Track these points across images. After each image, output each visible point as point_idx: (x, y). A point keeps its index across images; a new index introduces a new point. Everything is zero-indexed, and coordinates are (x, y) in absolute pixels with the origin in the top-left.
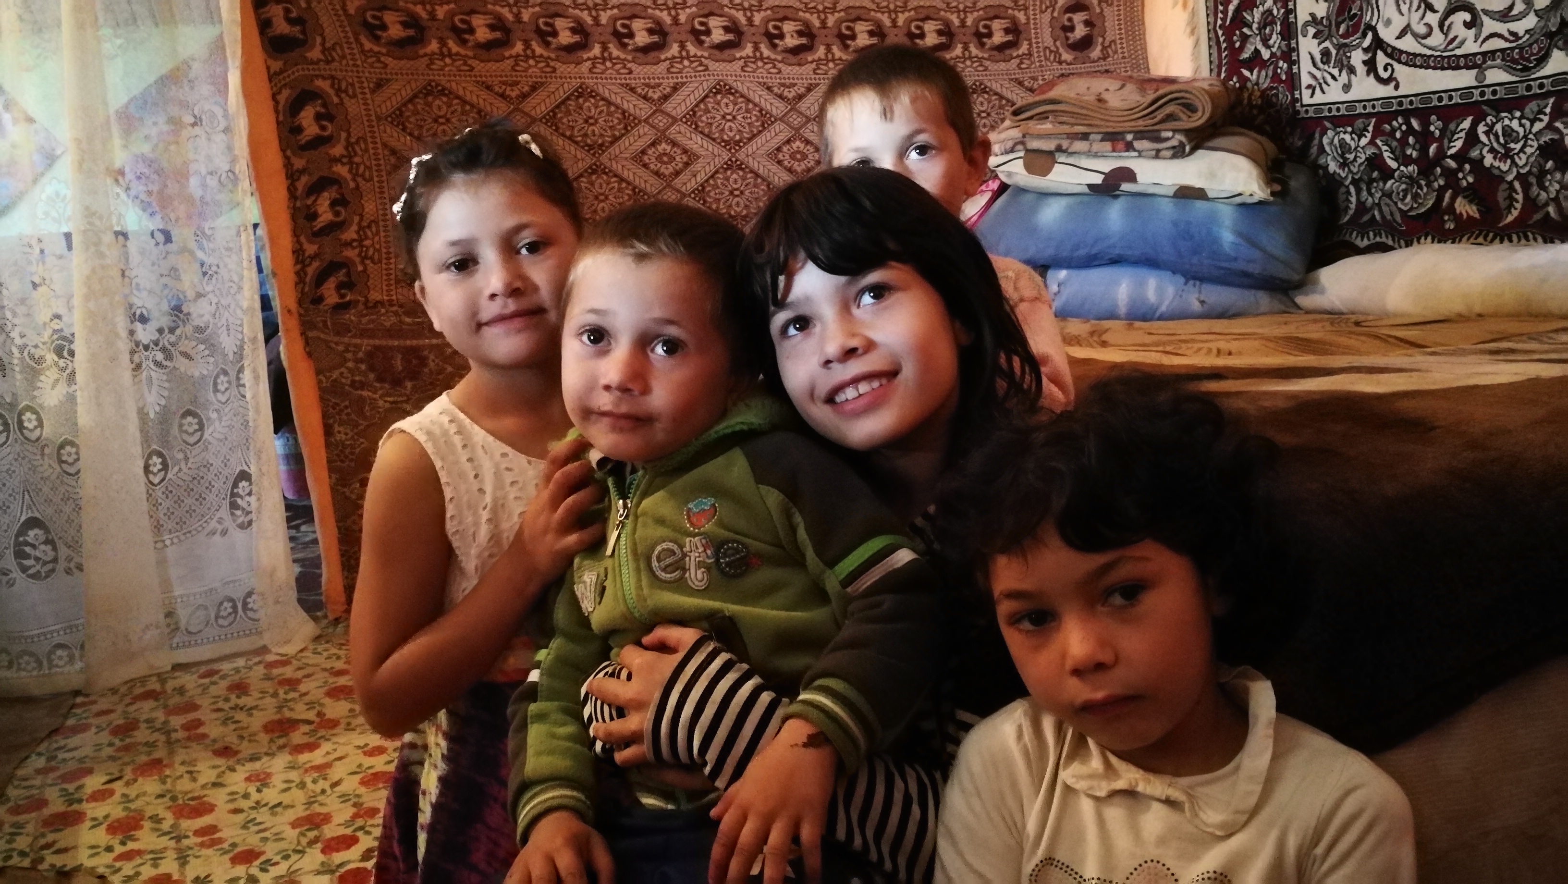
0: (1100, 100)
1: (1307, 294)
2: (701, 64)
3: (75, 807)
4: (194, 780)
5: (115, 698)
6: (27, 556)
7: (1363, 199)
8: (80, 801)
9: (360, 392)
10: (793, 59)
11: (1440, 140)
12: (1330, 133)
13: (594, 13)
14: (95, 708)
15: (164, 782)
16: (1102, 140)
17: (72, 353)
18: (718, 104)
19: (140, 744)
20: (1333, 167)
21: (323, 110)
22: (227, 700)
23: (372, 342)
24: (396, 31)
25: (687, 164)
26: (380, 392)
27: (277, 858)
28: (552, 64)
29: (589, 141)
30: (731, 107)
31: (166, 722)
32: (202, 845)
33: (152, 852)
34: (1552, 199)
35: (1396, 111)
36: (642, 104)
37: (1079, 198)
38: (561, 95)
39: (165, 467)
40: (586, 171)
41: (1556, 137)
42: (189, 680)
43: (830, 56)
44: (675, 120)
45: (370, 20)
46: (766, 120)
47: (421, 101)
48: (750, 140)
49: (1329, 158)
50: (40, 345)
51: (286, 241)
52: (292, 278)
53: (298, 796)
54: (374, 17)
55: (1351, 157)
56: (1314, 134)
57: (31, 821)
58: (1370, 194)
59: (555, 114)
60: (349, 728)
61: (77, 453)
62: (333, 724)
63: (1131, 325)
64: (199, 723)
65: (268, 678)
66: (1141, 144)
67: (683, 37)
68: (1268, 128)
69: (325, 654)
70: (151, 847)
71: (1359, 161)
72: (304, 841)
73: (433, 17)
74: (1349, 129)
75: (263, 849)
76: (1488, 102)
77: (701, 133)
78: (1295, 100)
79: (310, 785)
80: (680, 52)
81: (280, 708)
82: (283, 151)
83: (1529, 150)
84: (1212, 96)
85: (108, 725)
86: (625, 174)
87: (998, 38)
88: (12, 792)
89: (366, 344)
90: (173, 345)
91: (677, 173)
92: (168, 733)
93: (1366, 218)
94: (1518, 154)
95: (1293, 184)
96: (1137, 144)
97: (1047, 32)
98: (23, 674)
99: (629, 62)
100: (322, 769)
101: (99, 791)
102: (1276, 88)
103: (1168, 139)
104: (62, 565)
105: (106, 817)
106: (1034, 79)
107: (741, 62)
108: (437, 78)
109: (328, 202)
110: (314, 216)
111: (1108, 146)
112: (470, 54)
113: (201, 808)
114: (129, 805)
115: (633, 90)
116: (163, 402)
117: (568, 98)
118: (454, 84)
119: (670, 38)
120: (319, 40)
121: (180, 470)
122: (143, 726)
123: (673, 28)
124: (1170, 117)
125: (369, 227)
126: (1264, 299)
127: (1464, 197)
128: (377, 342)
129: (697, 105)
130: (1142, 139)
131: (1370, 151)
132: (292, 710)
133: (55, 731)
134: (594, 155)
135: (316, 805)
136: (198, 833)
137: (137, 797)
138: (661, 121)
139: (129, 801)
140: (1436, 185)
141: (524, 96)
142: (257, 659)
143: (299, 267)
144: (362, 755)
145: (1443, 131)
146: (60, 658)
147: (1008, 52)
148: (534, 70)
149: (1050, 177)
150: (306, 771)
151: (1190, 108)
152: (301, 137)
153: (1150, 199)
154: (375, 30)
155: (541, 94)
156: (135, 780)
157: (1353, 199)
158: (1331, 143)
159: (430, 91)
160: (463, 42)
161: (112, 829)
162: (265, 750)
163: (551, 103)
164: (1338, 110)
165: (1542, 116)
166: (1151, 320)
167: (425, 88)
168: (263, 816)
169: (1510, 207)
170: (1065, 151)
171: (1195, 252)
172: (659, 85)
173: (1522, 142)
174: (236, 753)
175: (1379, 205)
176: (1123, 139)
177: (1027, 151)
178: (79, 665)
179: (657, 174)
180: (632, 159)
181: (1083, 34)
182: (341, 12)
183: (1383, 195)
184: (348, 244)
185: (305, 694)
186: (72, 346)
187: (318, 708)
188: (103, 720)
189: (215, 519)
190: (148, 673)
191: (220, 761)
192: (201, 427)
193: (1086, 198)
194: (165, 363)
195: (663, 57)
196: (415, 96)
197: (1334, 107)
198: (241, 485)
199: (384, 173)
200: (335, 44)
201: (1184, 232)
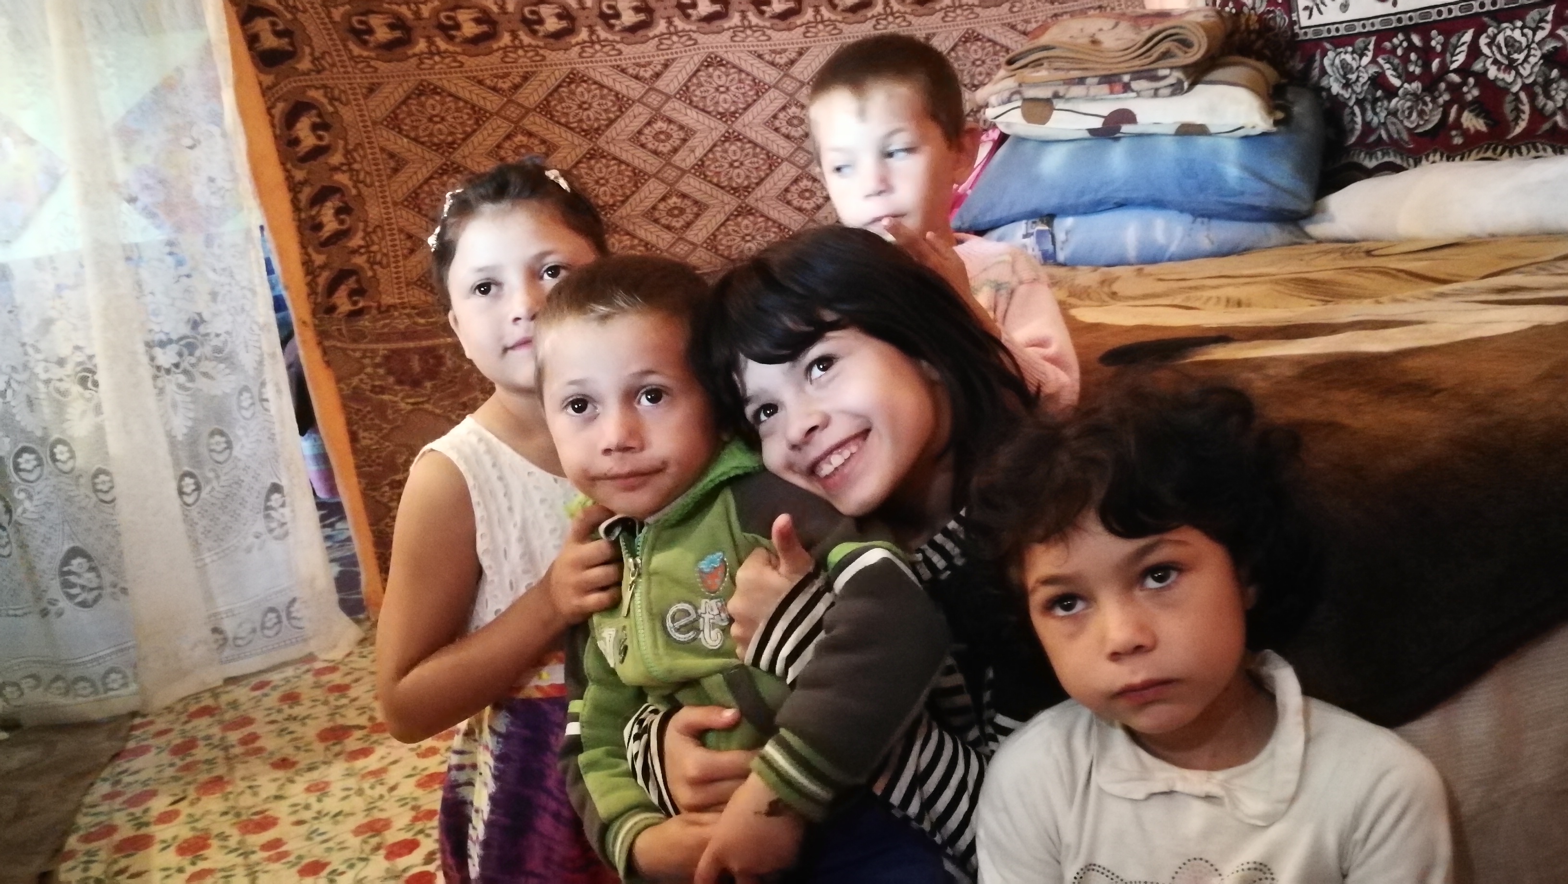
0: (1095, 42)
1: (1317, 222)
2: (690, 39)
3: (144, 831)
4: (255, 794)
5: (172, 717)
6: (73, 586)
7: (1368, 119)
8: (147, 824)
9: (381, 397)
10: (782, 24)
11: (1442, 54)
12: (1331, 54)
14: (153, 729)
15: (227, 799)
16: (1099, 83)
17: (96, 384)
18: (711, 76)
19: (199, 762)
20: (1336, 88)
21: (318, 120)
22: (280, 711)
23: (388, 346)
24: (383, 34)
25: (684, 141)
26: (401, 395)
27: (342, 868)
28: (541, 52)
29: (585, 127)
30: (724, 78)
31: (222, 739)
32: (269, 859)
33: (223, 870)
34: (1560, 108)
35: (1395, 28)
36: (634, 84)
37: (1080, 144)
38: (552, 83)
39: (198, 488)
40: (584, 156)
41: (1559, 44)
42: (241, 693)
43: (819, 18)
44: (668, 97)
45: (357, 25)
46: (760, 88)
47: (414, 102)
48: (745, 109)
49: (1332, 79)
50: (65, 378)
51: (295, 254)
52: (304, 290)
53: (357, 803)
54: (360, 22)
55: (1353, 77)
56: (1314, 55)
57: (103, 846)
58: (1376, 113)
59: (548, 102)
61: (111, 481)
63: (1140, 270)
64: (254, 737)
65: (317, 686)
66: (1139, 85)
67: (670, 12)
68: (1267, 52)
70: (220, 866)
71: (1362, 80)
72: (367, 848)
73: (417, 15)
74: (1350, 49)
75: (327, 860)
76: (1488, 14)
77: (696, 107)
78: (1293, 23)
79: (369, 792)
80: (668, 28)
81: (332, 715)
82: (283, 164)
83: (1533, 60)
84: (1207, 29)
85: (168, 745)
86: (624, 157)
88: (83, 820)
89: (382, 348)
90: (193, 365)
91: (675, 150)
92: (226, 749)
93: (1372, 138)
94: (1522, 64)
95: (1296, 109)
96: (1135, 85)
98: (80, 699)
99: (618, 42)
100: (378, 775)
101: (166, 813)
102: (1273, 11)
103: (1164, 77)
104: (108, 590)
105: (175, 838)
106: (1027, 22)
107: (730, 33)
108: (428, 77)
109: (332, 211)
110: (318, 227)
111: (1105, 88)
112: (459, 49)
113: (265, 823)
114: (196, 825)
115: (623, 71)
116: (190, 423)
117: (560, 86)
118: (445, 82)
119: (657, 15)
120: (307, 50)
121: (213, 489)
122: (201, 743)
124: (1166, 55)
125: (374, 232)
126: (1273, 232)
127: (1471, 111)
128: (393, 346)
129: (689, 80)
130: (1139, 78)
131: (1373, 70)
132: (343, 716)
133: (117, 756)
134: (591, 139)
135: (375, 811)
136: (266, 847)
137: (203, 815)
138: (654, 99)
139: (197, 821)
140: (1441, 101)
141: (516, 87)
142: (306, 667)
143: (309, 278)
144: (416, 757)
145: (1445, 45)
146: (114, 681)
148: (524, 60)
149: (1050, 124)
150: (364, 777)
151: (1186, 44)
152: (298, 149)
153: (1153, 141)
154: (362, 34)
155: (533, 84)
156: (199, 799)
157: (1359, 119)
158: (1332, 64)
159: (423, 90)
160: (451, 39)
161: (182, 850)
162: (322, 759)
163: (543, 92)
164: (1337, 30)
165: (1543, 24)
166: (1161, 261)
167: (417, 89)
168: (325, 825)
169: (1517, 118)
170: (1062, 98)
171: (1201, 189)
172: (649, 63)
173: (1526, 52)
174: (294, 764)
175: (1384, 124)
176: (1120, 80)
177: (1025, 100)
178: (133, 687)
179: (655, 152)
180: (629, 140)
182: (327, 20)
183: (1389, 114)
184: (355, 252)
185: (355, 700)
186: (96, 377)
187: (370, 712)
188: (162, 741)
189: (252, 534)
190: (202, 689)
191: (280, 774)
192: (229, 446)
193: (1087, 143)
194: (189, 385)
195: (651, 35)
196: (408, 97)
197: (1333, 27)
198: (273, 498)
199: (384, 178)
200: (324, 53)
201: (1189, 170)
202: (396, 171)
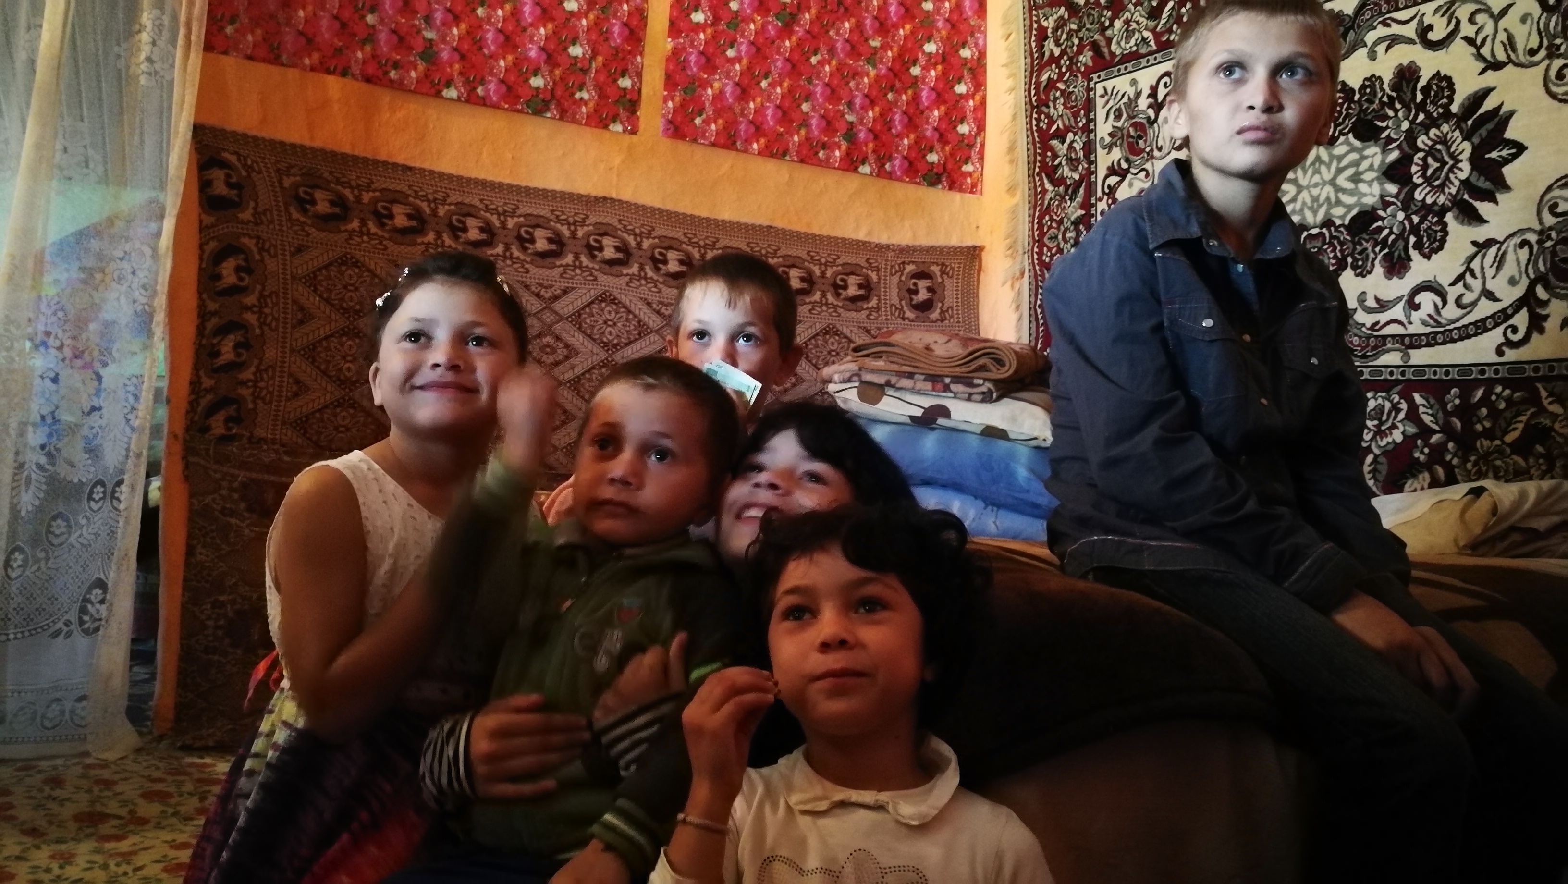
0: (928, 348)
2: (591, 275)
9: (228, 519)
13: (502, 218)
16: (925, 380)
18: (602, 310)
21: (243, 264)
22: (41, 790)
23: (248, 474)
24: (323, 207)
25: (567, 358)
26: (248, 522)
30: (613, 314)
36: (534, 299)
37: (901, 427)
39: (25, 564)
44: (561, 319)
45: (302, 195)
46: (643, 330)
47: (335, 269)
48: (627, 345)
51: (186, 373)
52: (184, 406)
54: (306, 193)
60: (159, 826)
62: (143, 822)
64: (9, 806)
65: (84, 776)
66: (956, 387)
67: (579, 249)
69: (145, 764)
73: (358, 199)
77: (584, 332)
79: (113, 867)
80: (574, 262)
81: (92, 803)
82: (200, 293)
84: (1019, 357)
87: (852, 291)
89: (242, 475)
91: (557, 364)
96: (953, 387)
97: (895, 292)
99: (527, 263)
100: (127, 857)
103: (979, 386)
106: (880, 329)
107: (627, 279)
108: (353, 251)
109: (232, 344)
110: (216, 354)
111: (929, 385)
112: (386, 235)
115: (527, 287)
116: (37, 503)
118: (367, 259)
119: (566, 249)
120: (252, 204)
121: (39, 569)
123: (570, 241)
124: (982, 368)
125: (266, 370)
128: (254, 475)
129: (583, 308)
130: (958, 383)
132: (103, 805)
138: (548, 317)
142: (76, 761)
143: (193, 397)
144: (168, 848)
147: (859, 304)
149: (878, 406)
150: (111, 856)
151: (1000, 362)
152: (219, 283)
153: (961, 435)
154: (304, 203)
159: (346, 261)
160: (382, 225)
162: (72, 835)
167: (341, 258)
170: (893, 386)
171: (994, 482)
172: (551, 287)
174: (43, 835)
176: (942, 381)
177: (862, 382)
181: (925, 297)
182: (276, 184)
184: (243, 383)
185: (119, 794)
187: (131, 807)
189: (63, 620)
191: (28, 840)
192: (69, 531)
193: (907, 428)
194: (47, 467)
195: (558, 263)
196: (331, 264)
198: (94, 592)
199: (289, 326)
200: (265, 211)
201: (985, 464)
202: (301, 322)
